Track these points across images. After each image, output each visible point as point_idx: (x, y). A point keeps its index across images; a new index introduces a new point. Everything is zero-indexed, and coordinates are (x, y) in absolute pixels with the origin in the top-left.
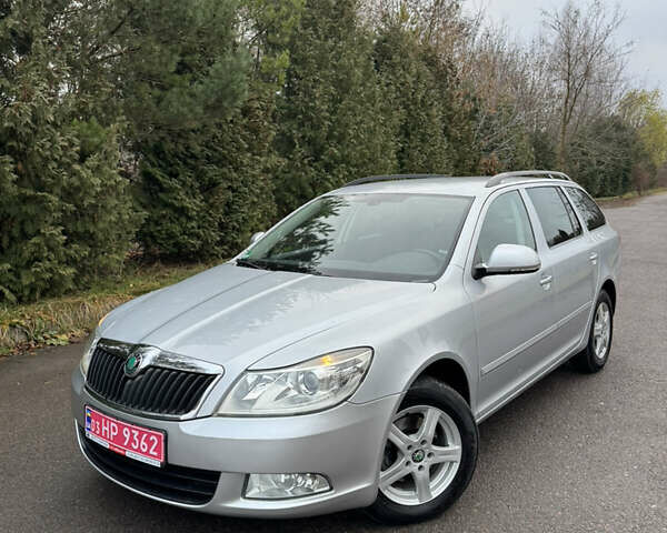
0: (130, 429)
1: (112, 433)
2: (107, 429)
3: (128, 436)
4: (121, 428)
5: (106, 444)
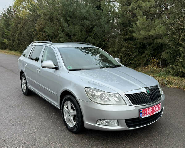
0: (155, 107)
1: (151, 111)
2: (149, 111)
3: (154, 109)
4: (153, 108)
5: (149, 115)
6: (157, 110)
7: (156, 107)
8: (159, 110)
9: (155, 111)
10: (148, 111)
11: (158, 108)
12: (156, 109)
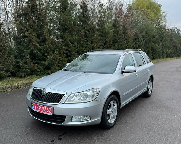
0: (44, 107)
1: (39, 108)
4: (42, 107)
5: (38, 111)
6: (46, 112)
7: (46, 108)
8: (48, 112)
9: (44, 111)
10: (37, 107)
11: (47, 110)
12: (44, 109)
